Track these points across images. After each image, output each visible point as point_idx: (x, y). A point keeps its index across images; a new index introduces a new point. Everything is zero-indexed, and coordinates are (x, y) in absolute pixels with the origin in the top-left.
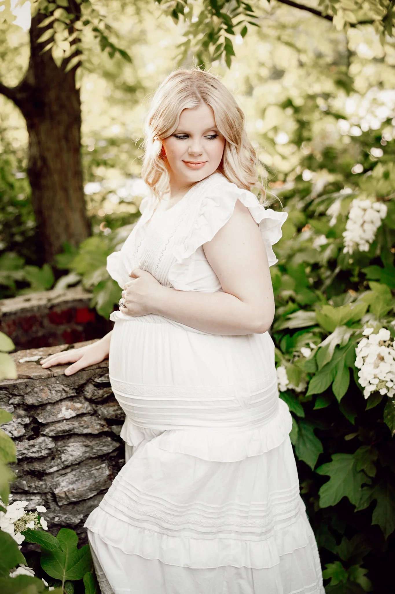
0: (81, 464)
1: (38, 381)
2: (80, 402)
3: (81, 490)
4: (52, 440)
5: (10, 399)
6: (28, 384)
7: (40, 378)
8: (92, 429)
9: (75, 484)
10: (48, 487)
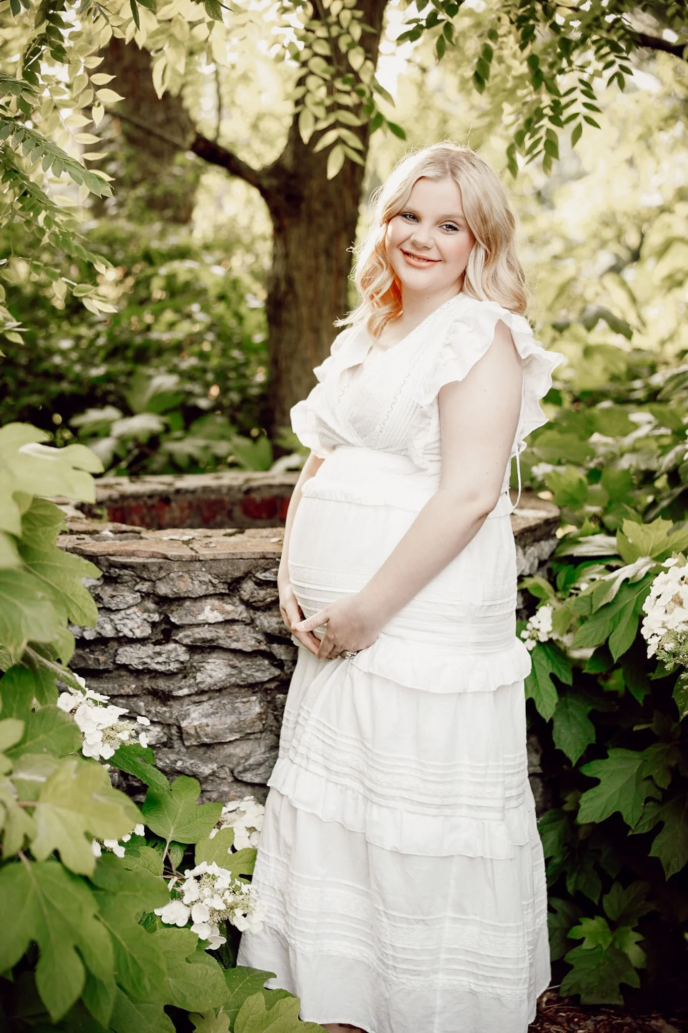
0: (224, 691)
1: (177, 564)
2: (233, 604)
3: (217, 729)
4: (186, 650)
5: (137, 583)
6: (162, 565)
7: (179, 560)
8: (243, 643)
9: (211, 718)
10: (174, 717)
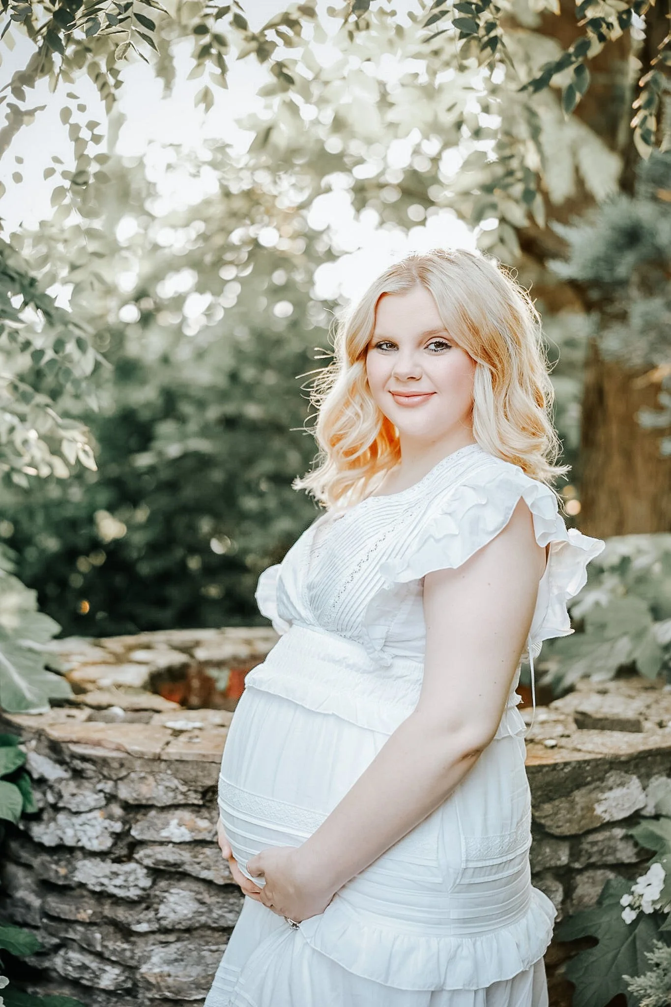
1: (139, 762)
3: (181, 982)
4: (147, 873)
5: (99, 781)
6: (124, 761)
7: (141, 756)
8: (215, 872)
9: (174, 965)
10: (137, 958)
